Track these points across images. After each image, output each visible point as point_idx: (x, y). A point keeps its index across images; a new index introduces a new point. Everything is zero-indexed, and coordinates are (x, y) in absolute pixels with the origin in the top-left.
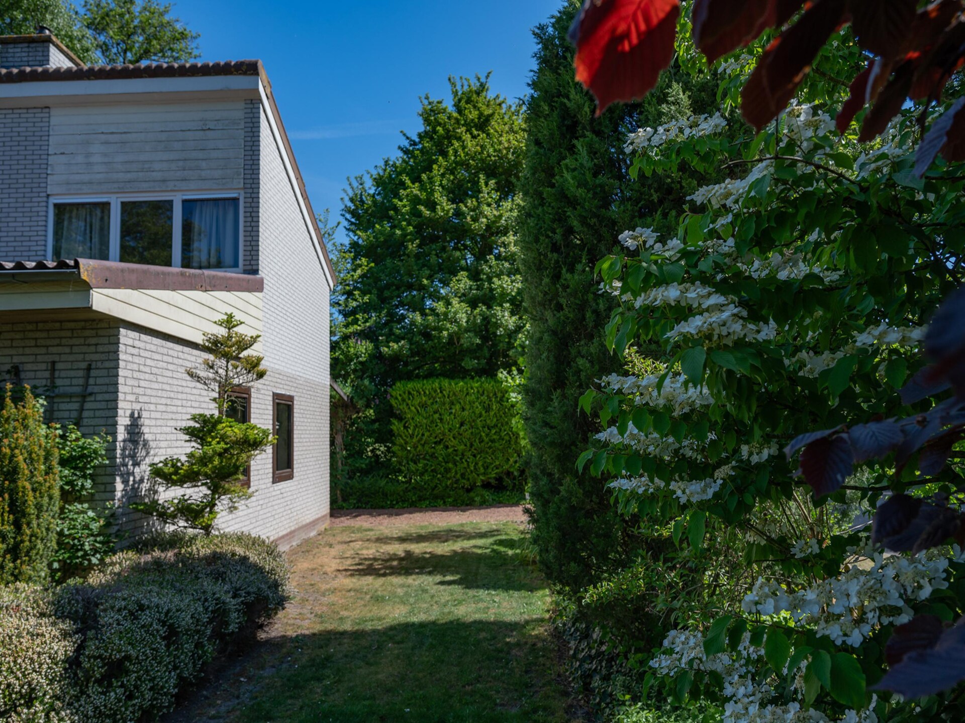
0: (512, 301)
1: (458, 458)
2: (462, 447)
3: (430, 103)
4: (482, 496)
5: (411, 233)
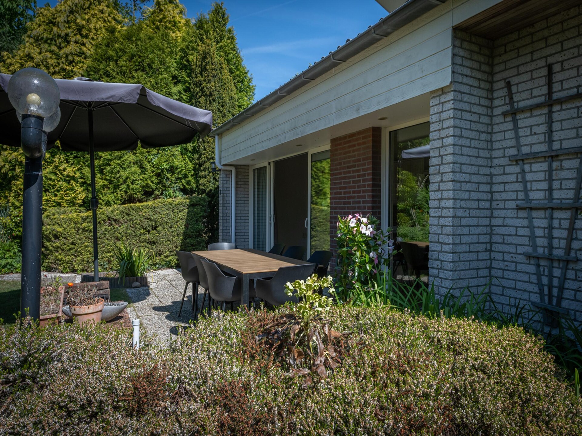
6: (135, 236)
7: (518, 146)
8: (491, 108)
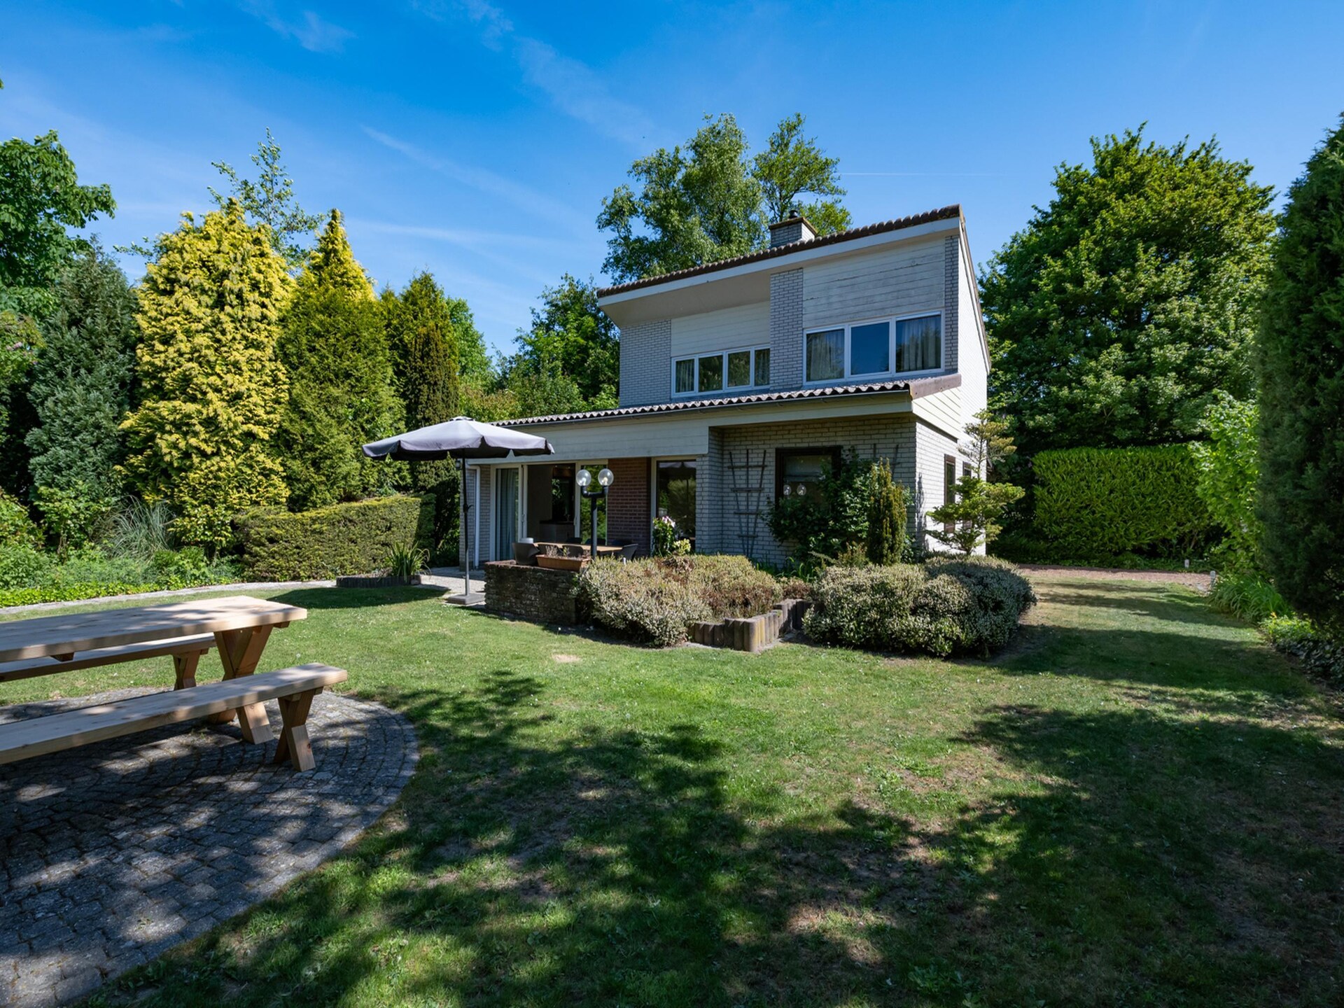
0: (1177, 369)
1: (1106, 523)
2: (1112, 513)
3: (1066, 171)
4: (1132, 560)
5: (1054, 311)
6: (370, 537)
7: (735, 484)
8: (722, 463)
